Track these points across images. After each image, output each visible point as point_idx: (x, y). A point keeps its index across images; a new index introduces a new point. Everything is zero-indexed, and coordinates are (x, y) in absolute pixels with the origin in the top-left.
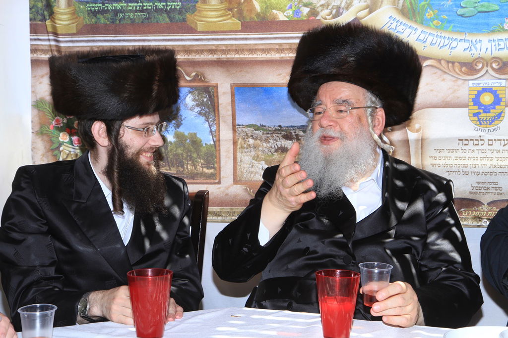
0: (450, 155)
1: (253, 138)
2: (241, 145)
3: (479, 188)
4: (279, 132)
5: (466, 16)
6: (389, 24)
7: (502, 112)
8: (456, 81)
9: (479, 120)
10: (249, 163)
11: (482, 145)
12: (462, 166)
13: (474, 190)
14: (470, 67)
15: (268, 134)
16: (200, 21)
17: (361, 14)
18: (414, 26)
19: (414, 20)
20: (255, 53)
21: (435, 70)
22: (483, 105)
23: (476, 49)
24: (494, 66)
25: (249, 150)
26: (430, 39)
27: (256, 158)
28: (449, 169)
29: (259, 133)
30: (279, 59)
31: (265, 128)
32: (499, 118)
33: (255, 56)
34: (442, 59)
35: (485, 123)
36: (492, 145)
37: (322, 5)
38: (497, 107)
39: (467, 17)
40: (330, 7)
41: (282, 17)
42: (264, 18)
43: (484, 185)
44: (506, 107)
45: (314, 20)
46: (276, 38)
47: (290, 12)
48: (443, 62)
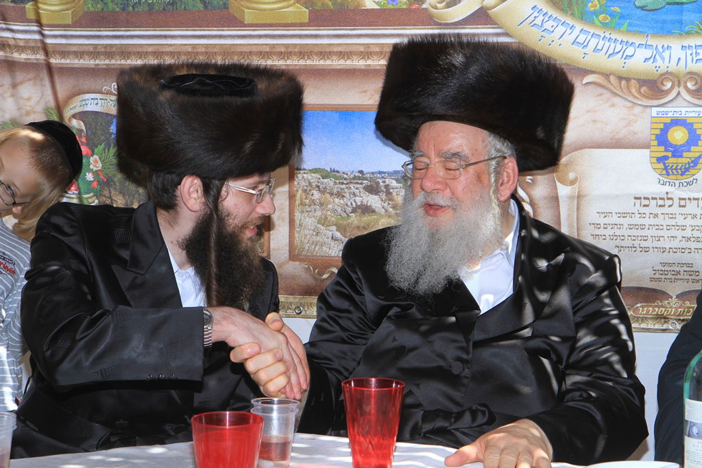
0: (621, 221)
1: (319, 190)
2: (301, 201)
3: (664, 272)
4: (360, 182)
5: (648, 8)
6: (532, 18)
7: (699, 157)
8: (633, 107)
9: (666, 168)
10: (313, 228)
11: (670, 206)
12: (640, 238)
13: (657, 276)
14: (653, 87)
15: (343, 183)
16: (248, 8)
17: (490, 1)
18: (570, 21)
19: (569, 13)
20: (328, 58)
21: (600, 90)
22: (671, 145)
23: (663, 59)
24: (690, 85)
25: (312, 208)
26: (594, 42)
27: (324, 221)
28: (619, 243)
29: (329, 182)
30: (363, 67)
31: (338, 174)
32: (696, 165)
33: (328, 62)
34: (611, 74)
35: (675, 173)
36: (684, 206)
38: (693, 148)
39: (650, 10)
41: (369, 4)
43: (672, 268)
45: (418, 9)
48: (612, 78)
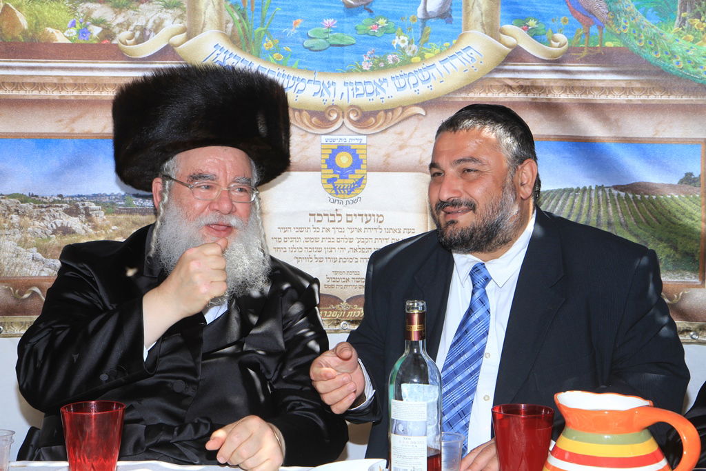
0: (299, 235)
1: (18, 214)
3: (336, 280)
4: (59, 205)
5: (315, 49)
6: (215, 55)
7: (362, 178)
8: (305, 135)
9: (335, 188)
10: (12, 250)
11: (339, 221)
12: (315, 250)
13: (331, 283)
14: (321, 117)
15: (42, 207)
17: (177, 39)
18: (248, 59)
19: (248, 51)
20: (22, 89)
22: (339, 168)
23: (329, 93)
25: (11, 231)
27: (23, 243)
28: (298, 254)
29: (29, 206)
30: (58, 98)
31: (37, 199)
32: (360, 186)
33: (22, 93)
35: (343, 192)
36: (351, 221)
37: (120, 25)
38: (356, 171)
39: (316, 51)
40: (131, 28)
41: (60, 38)
42: (33, 38)
43: (342, 276)
44: (367, 171)
45: (109, 44)
46: (52, 68)
47: (73, 32)
